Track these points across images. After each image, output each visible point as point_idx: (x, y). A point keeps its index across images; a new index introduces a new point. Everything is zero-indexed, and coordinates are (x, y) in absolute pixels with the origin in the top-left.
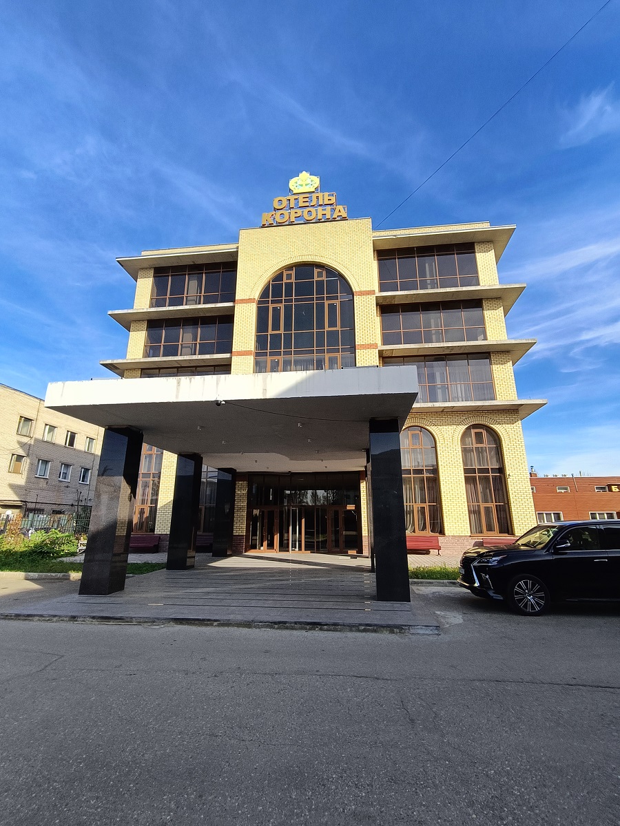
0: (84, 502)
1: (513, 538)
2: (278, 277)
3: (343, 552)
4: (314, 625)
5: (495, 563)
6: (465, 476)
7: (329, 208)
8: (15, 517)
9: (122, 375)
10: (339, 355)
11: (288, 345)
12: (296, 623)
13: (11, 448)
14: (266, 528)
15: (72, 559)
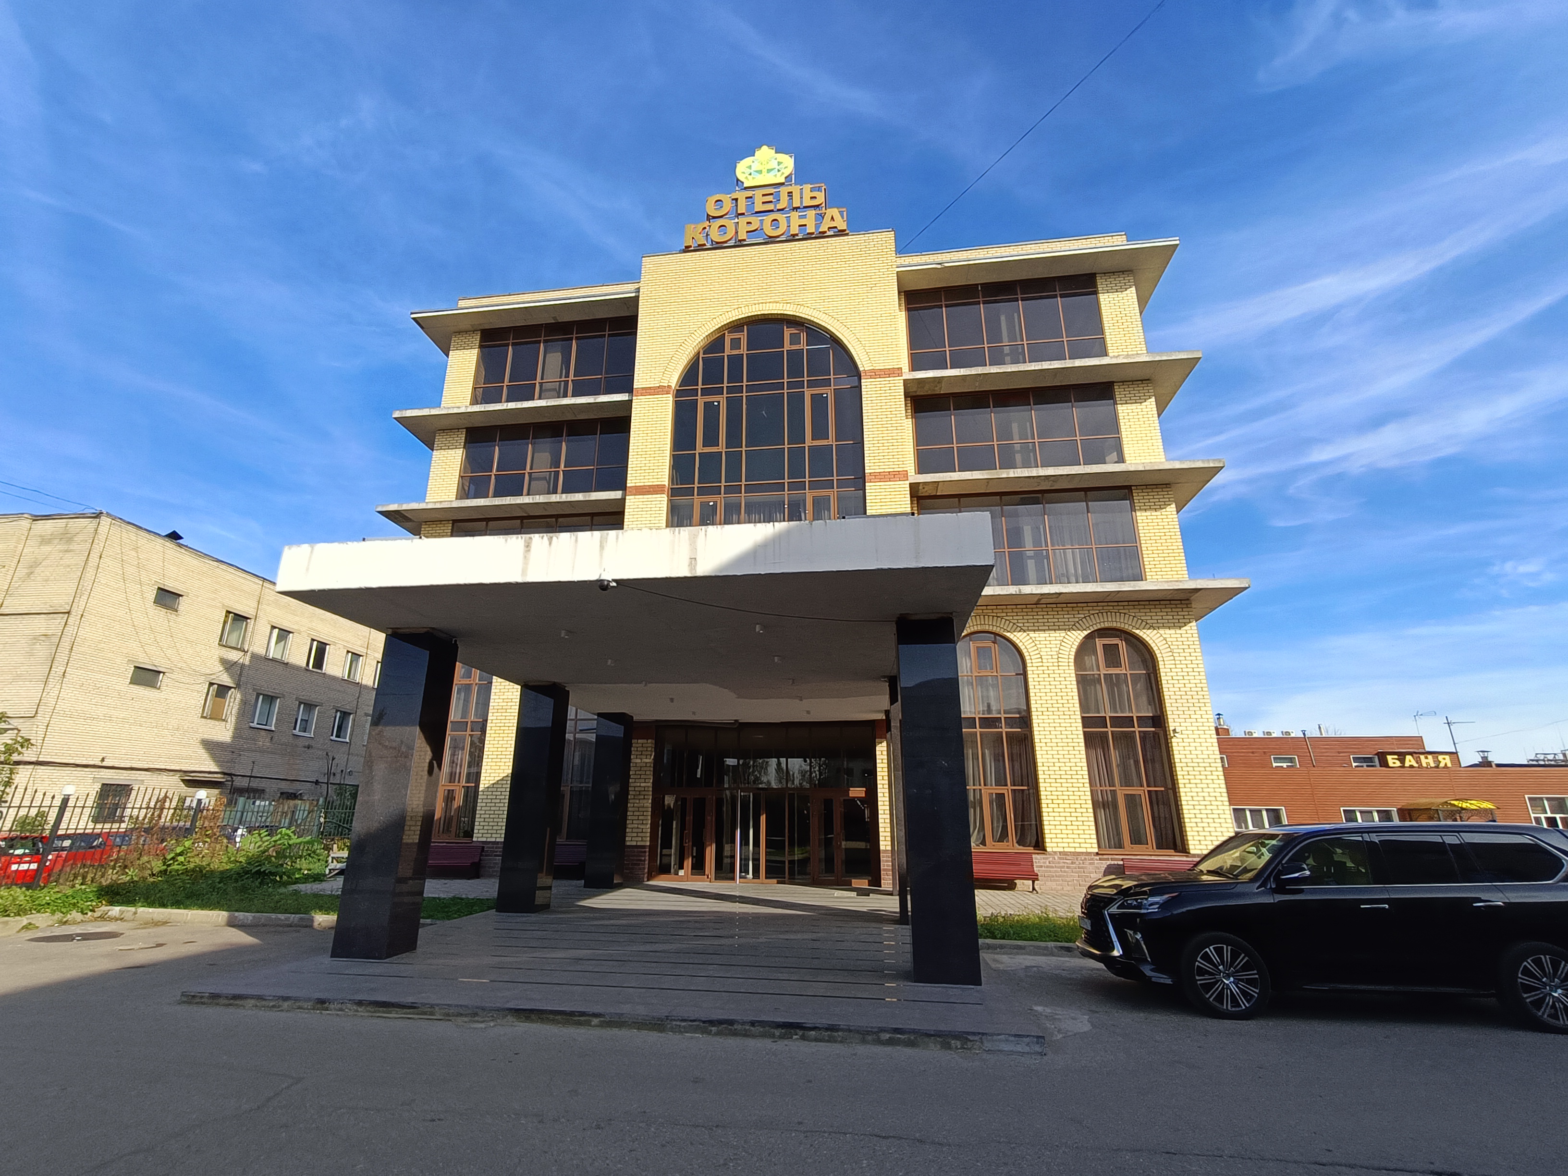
0: (338, 776)
1: (1185, 859)
2: (715, 344)
3: (843, 884)
4: (790, 1028)
5: (1154, 909)
6: (1085, 733)
7: (812, 213)
8: (212, 803)
9: (416, 531)
10: (833, 494)
11: (734, 474)
12: (753, 1023)
13: (208, 672)
14: (688, 832)
15: (316, 887)
